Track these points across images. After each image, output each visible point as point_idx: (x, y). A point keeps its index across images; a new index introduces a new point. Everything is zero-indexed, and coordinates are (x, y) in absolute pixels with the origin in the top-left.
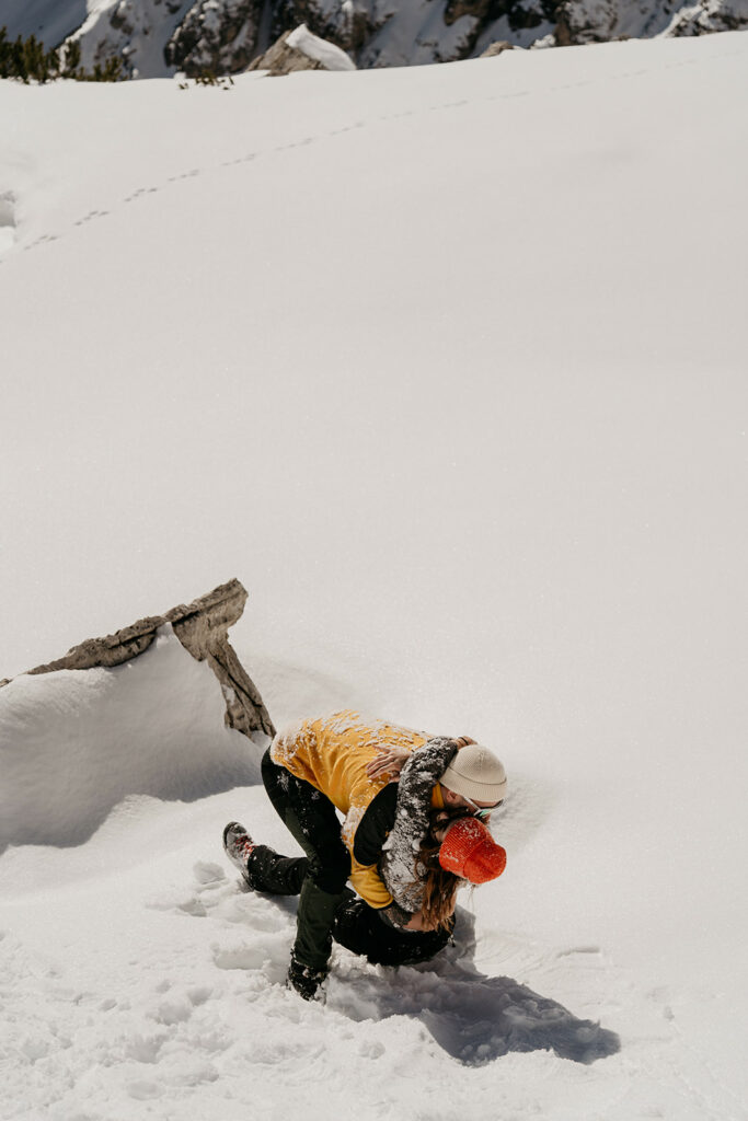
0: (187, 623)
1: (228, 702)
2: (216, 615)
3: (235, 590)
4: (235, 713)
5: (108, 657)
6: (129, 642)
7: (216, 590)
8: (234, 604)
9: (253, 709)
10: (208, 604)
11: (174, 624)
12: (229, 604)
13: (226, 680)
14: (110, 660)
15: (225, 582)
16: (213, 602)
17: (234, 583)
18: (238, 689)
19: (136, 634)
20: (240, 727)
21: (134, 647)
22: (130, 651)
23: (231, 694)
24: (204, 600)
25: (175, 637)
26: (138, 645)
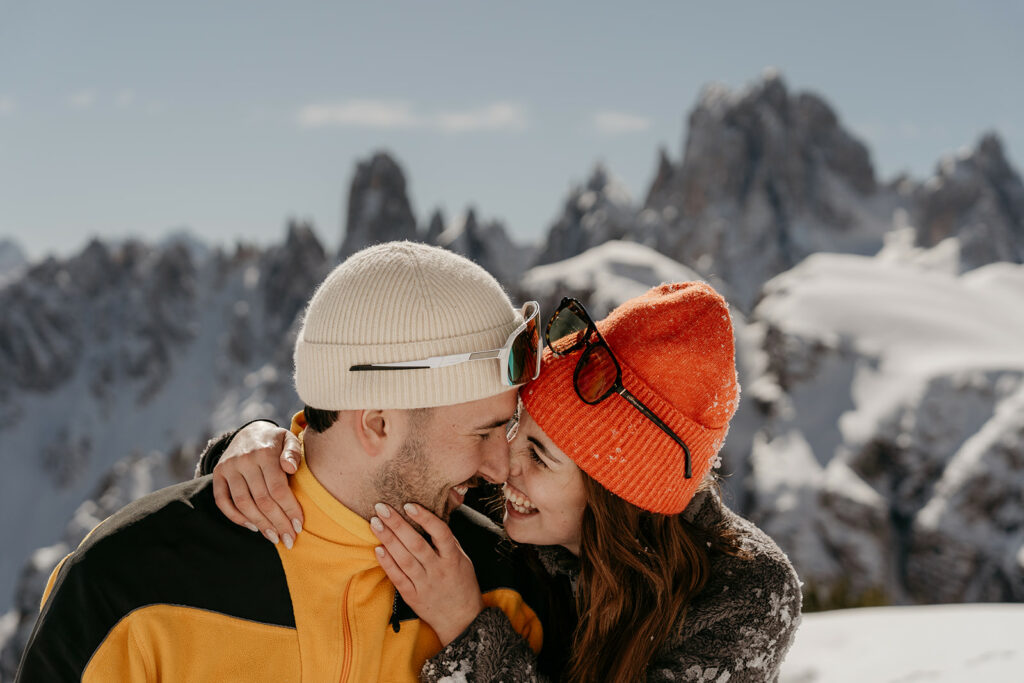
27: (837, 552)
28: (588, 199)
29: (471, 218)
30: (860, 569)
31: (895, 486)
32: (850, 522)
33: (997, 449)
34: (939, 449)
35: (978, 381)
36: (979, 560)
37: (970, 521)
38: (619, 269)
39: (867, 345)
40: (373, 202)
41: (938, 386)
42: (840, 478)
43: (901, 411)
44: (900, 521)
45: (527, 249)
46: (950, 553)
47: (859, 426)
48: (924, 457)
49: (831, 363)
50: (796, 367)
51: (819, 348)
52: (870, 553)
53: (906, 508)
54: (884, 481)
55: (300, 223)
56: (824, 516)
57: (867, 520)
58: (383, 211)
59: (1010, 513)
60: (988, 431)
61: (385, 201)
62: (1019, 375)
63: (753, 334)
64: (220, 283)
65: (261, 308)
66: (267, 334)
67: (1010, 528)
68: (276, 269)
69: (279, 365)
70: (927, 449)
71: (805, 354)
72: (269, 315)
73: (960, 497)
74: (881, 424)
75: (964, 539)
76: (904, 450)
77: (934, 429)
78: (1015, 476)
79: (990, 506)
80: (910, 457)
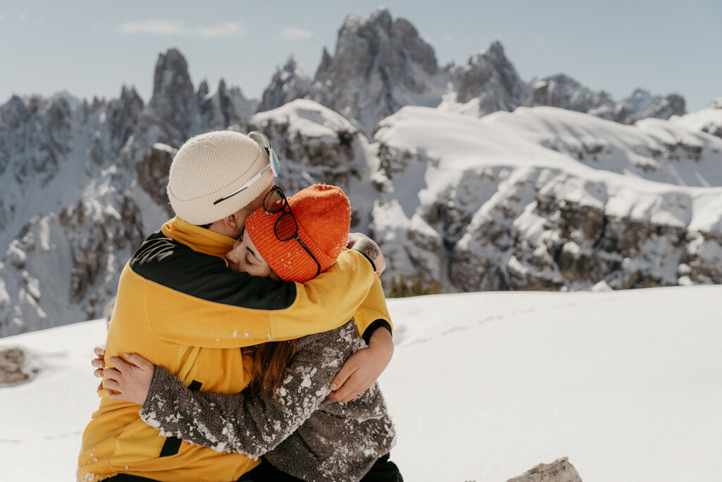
27: (415, 262)
28: (285, 76)
29: (222, 84)
30: (428, 271)
31: (446, 228)
32: (424, 247)
33: (497, 207)
34: (469, 208)
35: (489, 172)
36: (488, 265)
37: (484, 245)
38: (302, 113)
39: (432, 154)
40: (169, 76)
41: (468, 174)
42: (418, 224)
43: (450, 188)
44: (449, 245)
45: (254, 101)
46: (474, 261)
47: (428, 197)
48: (461, 213)
49: (413, 163)
50: (394, 166)
51: (407, 155)
52: (433, 262)
53: (451, 239)
54: (440, 225)
55: (129, 86)
56: (410, 244)
57: (433, 246)
58: (174, 83)
59: (505, 241)
60: (495, 199)
61: (175, 77)
62: (510, 169)
63: (373, 148)
64: (85, 122)
65: (108, 136)
66: (113, 149)
67: (505, 249)
68: (115, 113)
69: (119, 166)
70: (463, 208)
71: (400, 159)
72: (113, 137)
73: (479, 234)
74: (439, 195)
75: (480, 254)
76: (451, 209)
77: (467, 198)
78: (507, 223)
79: (494, 238)
80: (454, 213)
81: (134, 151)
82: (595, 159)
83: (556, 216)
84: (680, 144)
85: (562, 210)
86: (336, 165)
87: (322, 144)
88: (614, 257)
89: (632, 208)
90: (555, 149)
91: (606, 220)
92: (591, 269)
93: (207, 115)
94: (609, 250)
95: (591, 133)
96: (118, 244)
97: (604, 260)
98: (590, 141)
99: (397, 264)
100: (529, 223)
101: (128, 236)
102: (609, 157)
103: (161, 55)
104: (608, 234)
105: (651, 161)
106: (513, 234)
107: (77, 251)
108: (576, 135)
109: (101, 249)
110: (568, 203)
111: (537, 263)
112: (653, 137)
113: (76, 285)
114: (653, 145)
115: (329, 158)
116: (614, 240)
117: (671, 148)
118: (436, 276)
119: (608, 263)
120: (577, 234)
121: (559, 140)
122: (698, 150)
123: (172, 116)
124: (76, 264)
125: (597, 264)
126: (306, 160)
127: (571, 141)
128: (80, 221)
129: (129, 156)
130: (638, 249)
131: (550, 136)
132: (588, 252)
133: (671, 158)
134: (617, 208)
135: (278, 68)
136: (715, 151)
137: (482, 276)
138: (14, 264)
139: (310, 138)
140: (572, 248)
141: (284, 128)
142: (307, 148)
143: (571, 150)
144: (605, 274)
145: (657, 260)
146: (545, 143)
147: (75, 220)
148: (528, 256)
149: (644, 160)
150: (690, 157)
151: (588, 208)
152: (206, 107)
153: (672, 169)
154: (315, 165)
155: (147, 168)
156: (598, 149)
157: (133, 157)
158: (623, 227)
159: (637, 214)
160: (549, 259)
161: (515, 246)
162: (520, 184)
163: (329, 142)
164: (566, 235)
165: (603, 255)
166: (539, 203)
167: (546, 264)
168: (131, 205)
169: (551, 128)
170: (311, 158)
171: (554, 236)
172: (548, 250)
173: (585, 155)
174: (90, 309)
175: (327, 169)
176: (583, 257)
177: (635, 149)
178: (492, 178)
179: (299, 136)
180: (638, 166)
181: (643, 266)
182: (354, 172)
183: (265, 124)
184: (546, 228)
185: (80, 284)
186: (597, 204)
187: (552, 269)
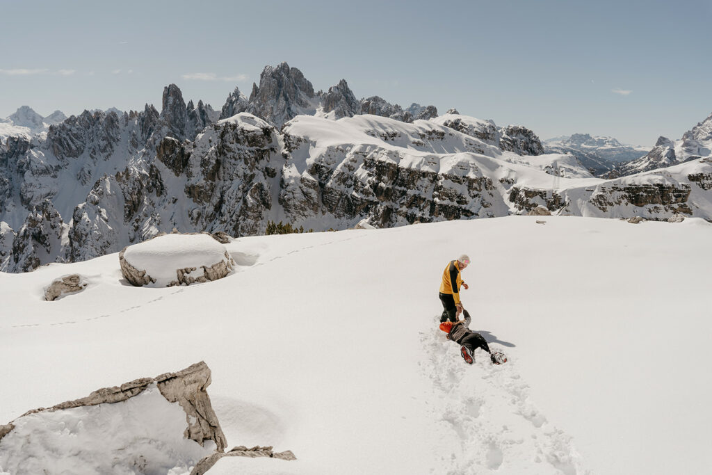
0: (167, 382)
1: (190, 424)
2: (190, 379)
3: (201, 367)
4: (193, 431)
5: (111, 398)
6: (127, 390)
7: (191, 367)
8: (200, 374)
9: (209, 429)
10: (184, 373)
11: (159, 383)
12: (198, 374)
13: (193, 412)
14: (112, 400)
15: (197, 362)
16: (188, 372)
17: (202, 363)
18: (200, 418)
19: (132, 386)
20: (195, 438)
21: (129, 393)
22: (126, 395)
23: (194, 420)
24: (183, 371)
25: (158, 389)
26: (132, 392)
27: (305, 194)
28: (234, 99)
29: (201, 103)
30: (312, 198)
31: (320, 177)
32: (310, 187)
33: (345, 165)
34: (332, 166)
35: (341, 147)
36: (341, 195)
37: (339, 185)
38: (243, 119)
39: (311, 139)
40: (171, 99)
41: (330, 149)
42: (306, 175)
43: (321, 156)
44: (322, 185)
45: (219, 112)
46: (334, 193)
47: (310, 161)
48: (328, 169)
49: (302, 144)
50: (293, 145)
51: (299, 140)
52: (314, 194)
53: (322, 182)
54: (317, 175)
55: (149, 104)
56: (302, 185)
57: (314, 186)
58: (174, 103)
59: (349, 182)
60: (344, 162)
61: (174, 100)
62: (351, 146)
63: (282, 136)
64: (126, 125)
65: (140, 132)
66: (143, 139)
67: (350, 186)
68: (143, 120)
69: (146, 148)
70: (328, 166)
71: (295, 142)
72: (142, 133)
73: (336, 179)
74: (316, 160)
75: (338, 189)
76: (322, 167)
77: (330, 161)
78: (350, 173)
79: (344, 181)
80: (324, 169)
81: (155, 140)
82: (393, 140)
83: (374, 169)
84: (434, 131)
85: (377, 166)
86: (263, 146)
87: (255, 135)
88: (403, 188)
89: (411, 164)
90: (374, 135)
91: (398, 170)
92: (392, 195)
93: (193, 120)
94: (400, 186)
95: (390, 127)
96: (149, 190)
97: (398, 190)
98: (390, 130)
99: (295, 196)
100: (361, 173)
101: (154, 185)
102: (400, 138)
103: (166, 88)
104: (399, 178)
105: (420, 140)
106: (354, 179)
107: (127, 194)
108: (384, 128)
109: (139, 192)
110: (380, 162)
111: (365, 192)
112: (420, 128)
113: (127, 212)
114: (421, 132)
115: (259, 142)
116: (403, 180)
117: (430, 133)
118: (316, 201)
119: (400, 191)
120: (385, 178)
121: (375, 130)
122: (443, 134)
123: (175, 121)
124: (127, 201)
125: (394, 192)
126: (247, 143)
127: (381, 131)
128: (127, 179)
129: (152, 143)
130: (414, 184)
131: (371, 129)
132: (390, 187)
133: (429, 139)
134: (404, 164)
135: (230, 95)
136: (451, 134)
137: (339, 201)
138: (92, 202)
139: (249, 132)
140: (382, 184)
141: (235, 127)
142: (247, 137)
143: (381, 136)
144: (399, 197)
145: (423, 190)
146: (368, 132)
147: (124, 178)
148: (362, 189)
149: (416, 140)
150: (439, 138)
151: (390, 164)
152: (193, 116)
153: (430, 144)
154: (252, 146)
155: (162, 149)
156: (395, 135)
157: (155, 144)
158: (407, 174)
159: (414, 167)
160: (371, 190)
161: (354, 185)
162: (356, 153)
163: (258, 134)
164: (379, 179)
165: (397, 187)
166: (366, 163)
167: (370, 193)
168: (154, 169)
169: (372, 125)
170: (249, 143)
171: (373, 179)
172: (371, 186)
173: (388, 138)
174: (136, 225)
175: (258, 148)
176: (388, 188)
177: (412, 134)
178: (343, 150)
179: (243, 130)
180: (414, 143)
181: (417, 192)
182: (272, 149)
183: (224, 125)
184: (369, 175)
185: (129, 211)
186: (395, 163)
187: (373, 196)
